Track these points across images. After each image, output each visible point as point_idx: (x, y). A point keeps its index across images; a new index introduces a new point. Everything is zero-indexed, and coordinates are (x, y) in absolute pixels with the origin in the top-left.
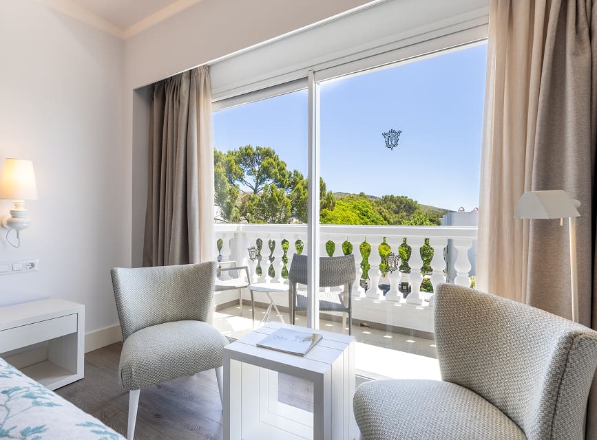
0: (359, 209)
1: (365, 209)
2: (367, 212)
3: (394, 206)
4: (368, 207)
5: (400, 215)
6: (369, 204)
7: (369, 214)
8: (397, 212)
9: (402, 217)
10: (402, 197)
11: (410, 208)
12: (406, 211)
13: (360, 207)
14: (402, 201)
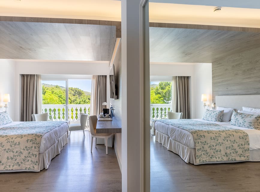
0: (57, 94)
1: (60, 94)
2: (61, 95)
3: (73, 92)
4: (61, 93)
5: (76, 96)
6: (62, 92)
7: (62, 97)
8: (74, 95)
9: (76, 98)
10: (77, 88)
11: (80, 93)
12: (78, 95)
13: (58, 93)
14: (76, 90)
